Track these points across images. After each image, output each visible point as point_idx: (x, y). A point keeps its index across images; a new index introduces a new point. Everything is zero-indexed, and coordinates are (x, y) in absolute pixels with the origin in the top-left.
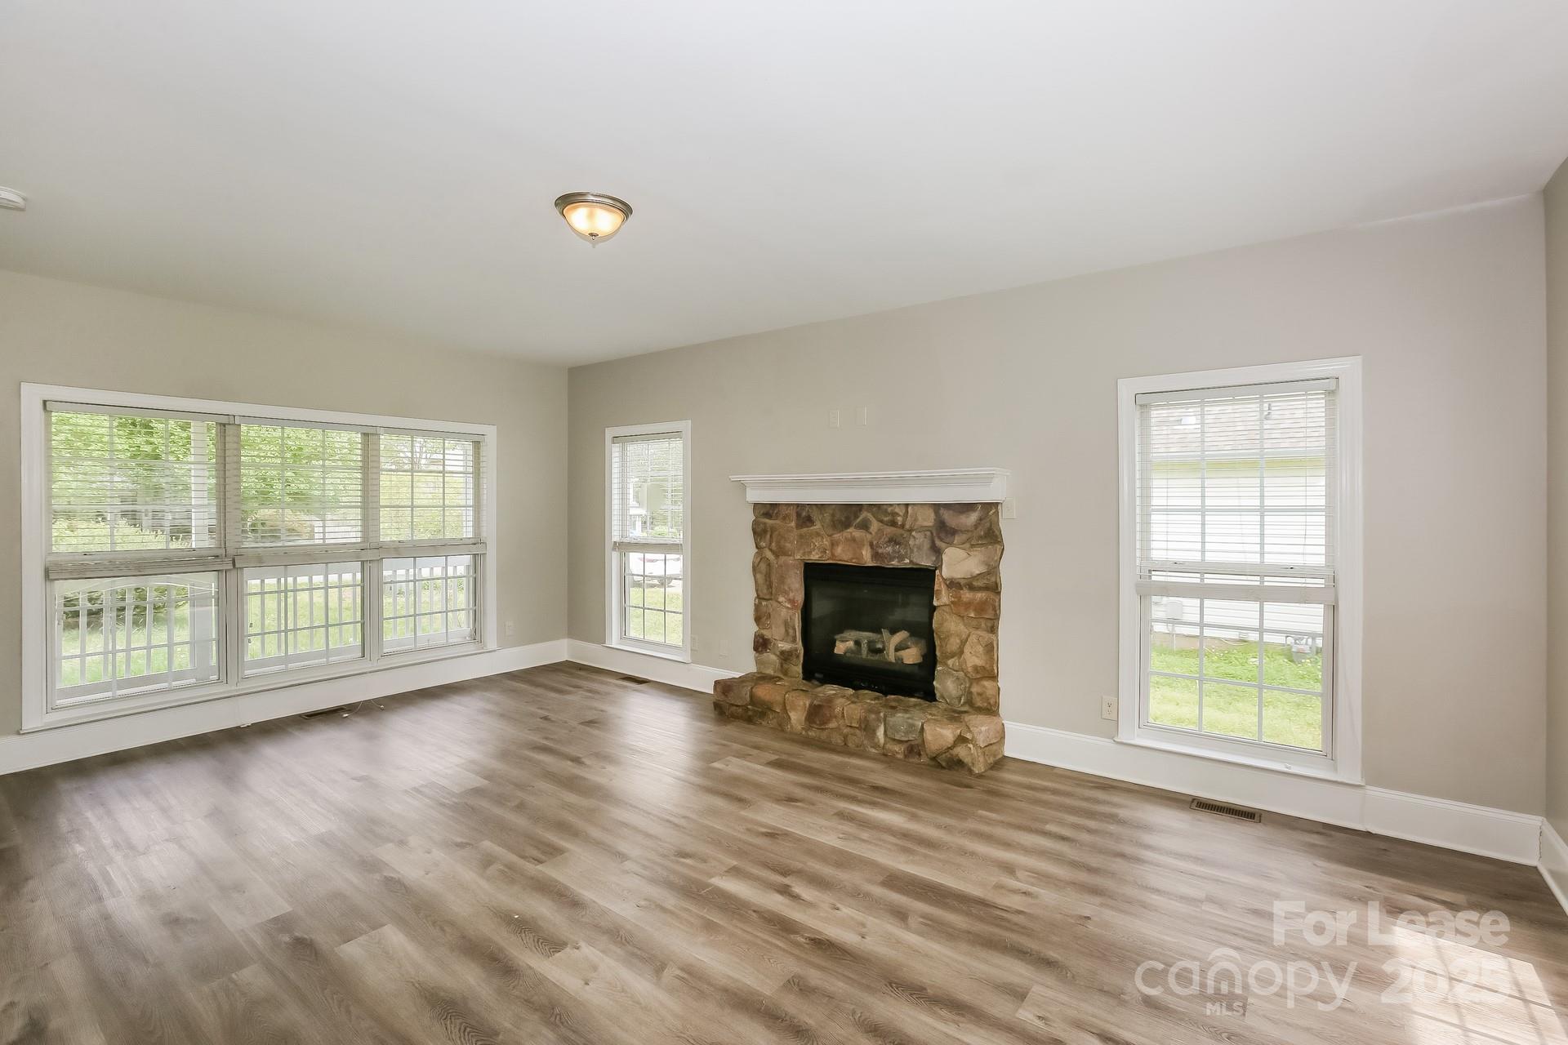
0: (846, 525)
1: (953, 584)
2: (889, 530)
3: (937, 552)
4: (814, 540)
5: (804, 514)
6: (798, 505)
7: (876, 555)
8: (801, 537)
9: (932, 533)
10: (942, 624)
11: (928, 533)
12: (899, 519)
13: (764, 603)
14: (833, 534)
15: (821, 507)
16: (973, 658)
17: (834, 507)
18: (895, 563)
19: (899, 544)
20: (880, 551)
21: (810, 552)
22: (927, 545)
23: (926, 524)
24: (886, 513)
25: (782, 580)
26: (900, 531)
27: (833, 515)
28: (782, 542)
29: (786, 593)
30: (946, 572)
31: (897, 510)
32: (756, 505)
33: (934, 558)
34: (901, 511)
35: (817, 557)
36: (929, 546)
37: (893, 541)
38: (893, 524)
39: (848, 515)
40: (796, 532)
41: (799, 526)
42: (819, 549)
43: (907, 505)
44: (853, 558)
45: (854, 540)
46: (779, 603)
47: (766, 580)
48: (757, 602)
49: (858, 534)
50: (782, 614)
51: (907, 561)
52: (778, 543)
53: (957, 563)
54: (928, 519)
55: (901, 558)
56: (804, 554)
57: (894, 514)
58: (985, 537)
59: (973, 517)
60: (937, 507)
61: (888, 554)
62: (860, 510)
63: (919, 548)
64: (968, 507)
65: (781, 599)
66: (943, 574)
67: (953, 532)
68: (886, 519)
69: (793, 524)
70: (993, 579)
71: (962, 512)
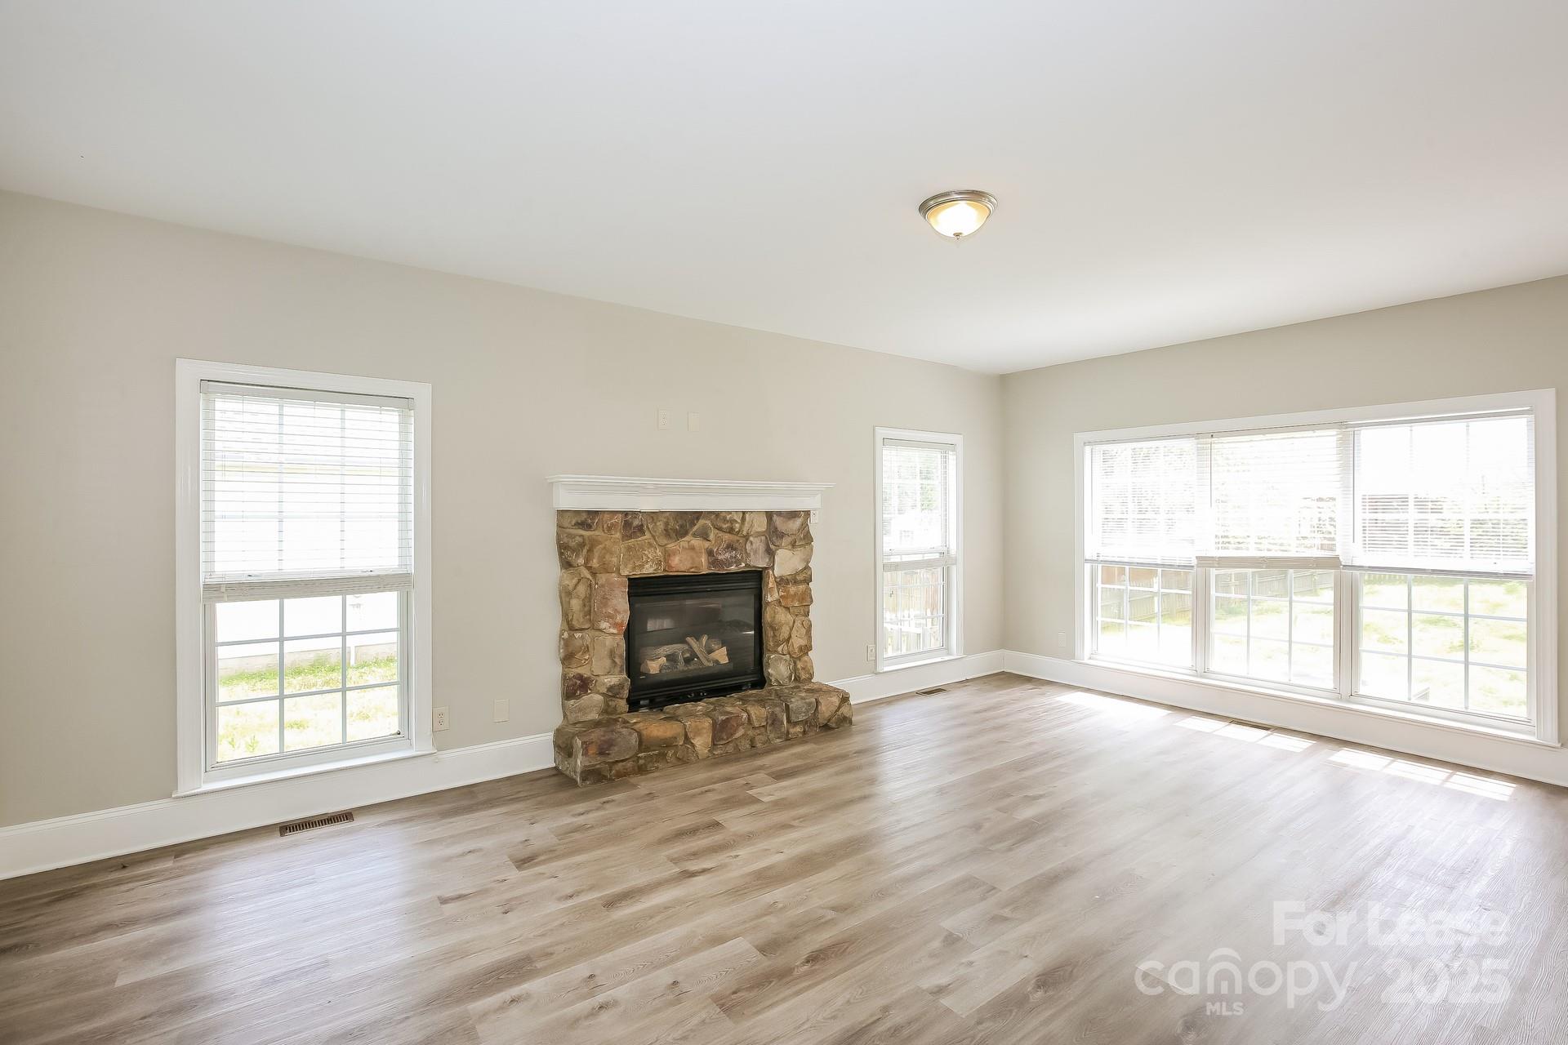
0: (682, 533)
1: (782, 582)
2: (727, 537)
3: (771, 553)
4: (646, 552)
5: (632, 524)
6: (626, 513)
7: (714, 562)
8: (629, 549)
9: (766, 538)
10: (774, 617)
11: (763, 538)
12: (737, 525)
13: (578, 635)
14: (666, 545)
15: (653, 515)
16: (798, 641)
17: (668, 514)
18: (733, 568)
19: (735, 549)
20: (720, 557)
21: (642, 566)
22: (762, 548)
23: (759, 530)
24: (725, 520)
25: (605, 601)
26: (736, 538)
27: (667, 524)
28: (607, 556)
29: (609, 616)
30: (778, 571)
31: (735, 518)
32: (561, 513)
33: (767, 560)
34: (738, 518)
35: (651, 570)
36: (764, 549)
37: (730, 547)
38: (731, 531)
39: (684, 523)
40: (623, 546)
41: (626, 537)
42: (653, 561)
43: (744, 513)
44: (692, 568)
45: (692, 548)
46: (600, 630)
47: (584, 605)
48: (566, 635)
49: (697, 542)
50: (607, 643)
51: (743, 565)
52: (602, 558)
53: (785, 563)
54: (761, 525)
55: (738, 562)
56: (634, 568)
57: (733, 521)
58: (804, 539)
59: (798, 522)
60: (769, 515)
61: (727, 560)
62: (698, 519)
63: (756, 552)
64: (793, 515)
65: (604, 625)
66: (775, 573)
67: (782, 535)
68: (725, 526)
69: (618, 535)
70: (809, 573)
71: (790, 519)
